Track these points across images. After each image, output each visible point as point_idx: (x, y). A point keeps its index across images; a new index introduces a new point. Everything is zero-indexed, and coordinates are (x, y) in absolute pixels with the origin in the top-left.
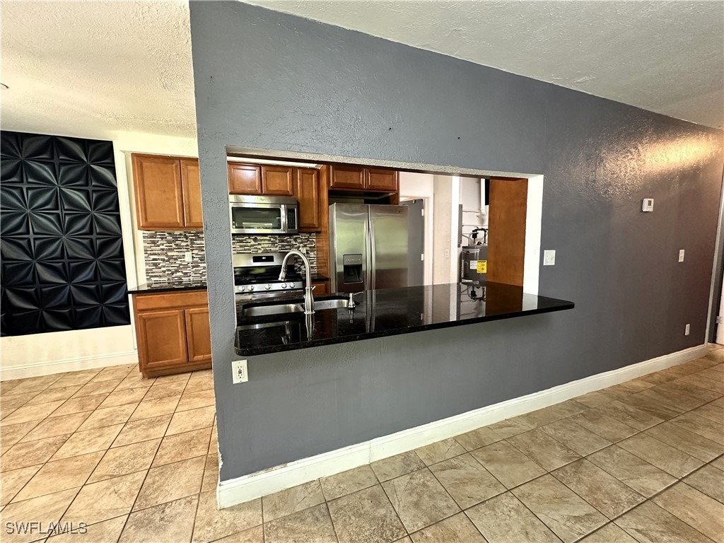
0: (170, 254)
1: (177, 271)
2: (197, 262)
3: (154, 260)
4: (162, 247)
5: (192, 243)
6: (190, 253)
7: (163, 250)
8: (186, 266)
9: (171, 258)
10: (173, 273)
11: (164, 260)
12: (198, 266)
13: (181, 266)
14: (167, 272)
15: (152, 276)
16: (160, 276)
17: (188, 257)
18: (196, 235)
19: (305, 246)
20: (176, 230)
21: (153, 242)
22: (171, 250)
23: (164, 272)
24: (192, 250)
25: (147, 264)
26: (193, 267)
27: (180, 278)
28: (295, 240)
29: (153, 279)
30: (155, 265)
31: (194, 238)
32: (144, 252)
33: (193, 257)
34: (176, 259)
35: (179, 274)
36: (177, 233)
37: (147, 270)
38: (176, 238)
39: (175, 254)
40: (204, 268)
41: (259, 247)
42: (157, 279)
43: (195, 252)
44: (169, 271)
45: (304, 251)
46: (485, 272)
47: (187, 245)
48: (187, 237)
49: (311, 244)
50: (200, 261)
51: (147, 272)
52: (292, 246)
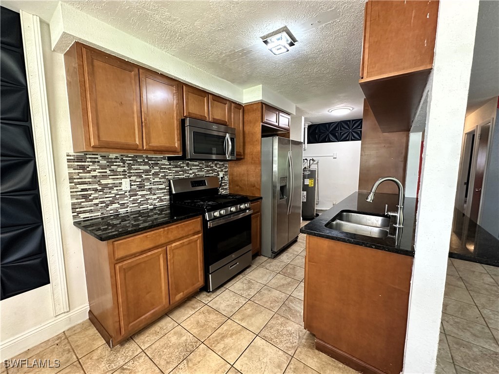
0: (103, 182)
1: (112, 203)
2: (135, 190)
3: (83, 190)
4: (93, 173)
5: (130, 169)
6: (128, 180)
7: (95, 177)
8: (123, 196)
9: (105, 186)
10: (107, 206)
11: (96, 190)
12: (136, 195)
13: (117, 196)
14: (100, 205)
15: (80, 213)
16: (91, 211)
17: (126, 185)
18: (134, 159)
20: (113, 153)
21: (83, 168)
22: (105, 177)
23: (97, 205)
24: (130, 177)
25: (72, 197)
26: (131, 196)
27: (116, 210)
29: (82, 216)
30: (85, 197)
31: (131, 162)
32: (68, 181)
33: (131, 185)
34: (111, 188)
35: (115, 206)
36: (112, 156)
37: (73, 204)
38: (111, 162)
39: (110, 181)
40: (143, 196)
41: (191, 172)
42: (87, 215)
43: (133, 178)
44: (102, 202)
45: (221, 175)
46: (313, 185)
47: (124, 171)
48: (123, 161)
49: (225, 168)
50: (138, 189)
51: (74, 207)
52: (214, 170)
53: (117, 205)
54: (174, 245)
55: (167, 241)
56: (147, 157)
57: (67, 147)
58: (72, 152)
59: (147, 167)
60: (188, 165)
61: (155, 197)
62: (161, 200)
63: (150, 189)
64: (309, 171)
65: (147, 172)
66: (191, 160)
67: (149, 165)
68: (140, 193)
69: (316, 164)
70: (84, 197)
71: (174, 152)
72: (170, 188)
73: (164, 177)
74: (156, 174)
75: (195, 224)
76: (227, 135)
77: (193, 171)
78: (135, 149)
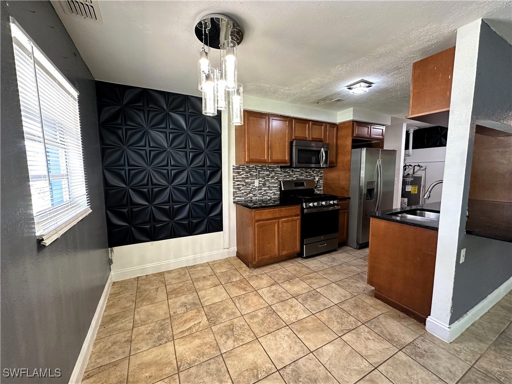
0: (247, 181)
1: (250, 193)
3: (238, 185)
4: (243, 176)
5: (259, 173)
6: (258, 180)
7: (243, 178)
8: (255, 190)
9: (247, 183)
10: (247, 195)
11: (243, 185)
12: (261, 189)
13: (252, 190)
15: (236, 197)
16: (240, 197)
18: (261, 167)
19: (318, 176)
20: (252, 164)
21: (238, 173)
22: (247, 178)
23: (243, 193)
24: (259, 178)
25: (234, 188)
26: (259, 190)
27: (251, 197)
28: (313, 171)
29: (237, 198)
30: (238, 188)
31: (260, 169)
32: (232, 179)
33: (259, 183)
34: (250, 185)
35: (251, 195)
36: (251, 166)
38: (250, 170)
39: (249, 181)
40: (265, 190)
41: (294, 176)
42: (239, 198)
43: (260, 179)
44: (245, 192)
45: (317, 179)
46: (416, 192)
47: (256, 175)
48: (256, 169)
49: (321, 174)
50: (262, 186)
51: (234, 193)
52: (311, 175)
54: (283, 219)
55: (280, 216)
56: (268, 166)
57: (233, 163)
58: (235, 165)
59: (268, 173)
60: (292, 171)
61: (271, 192)
62: (275, 194)
63: (269, 187)
64: (412, 177)
65: (268, 175)
66: (295, 168)
67: (269, 171)
68: (263, 188)
69: (423, 170)
71: (285, 163)
72: (281, 187)
73: (277, 179)
74: (273, 177)
75: (296, 209)
76: (322, 149)
77: (296, 175)
78: (264, 162)
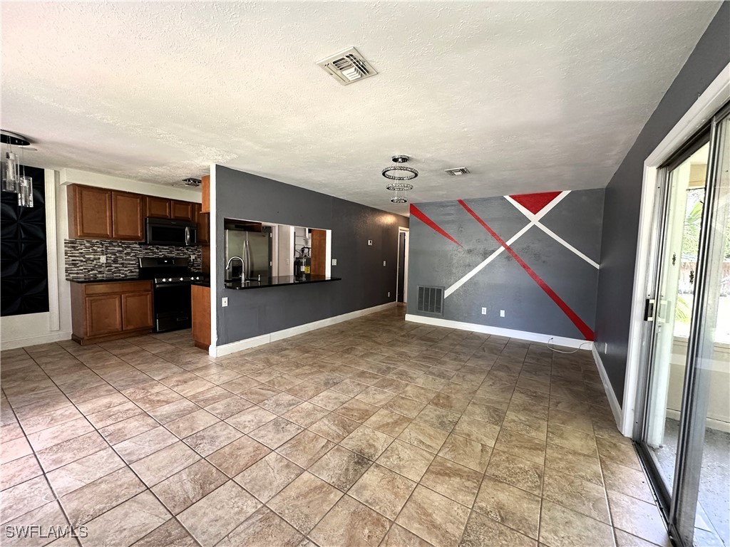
0: (87, 256)
1: (92, 270)
2: (110, 263)
3: (73, 260)
4: (81, 251)
5: (107, 249)
6: (105, 256)
7: (82, 253)
8: (101, 266)
9: (89, 259)
10: (89, 271)
11: (82, 261)
12: (111, 266)
13: (96, 266)
15: (70, 273)
16: (78, 273)
17: (103, 259)
18: (110, 243)
19: (194, 254)
20: (94, 239)
21: (73, 247)
22: (89, 253)
23: (82, 270)
24: (106, 254)
25: (66, 264)
26: (107, 267)
27: (95, 275)
28: (187, 250)
29: (72, 275)
31: (108, 245)
32: (64, 254)
33: (107, 260)
34: (93, 261)
35: (93, 272)
36: (94, 241)
37: (66, 268)
38: (93, 245)
39: (92, 256)
40: (116, 267)
41: (160, 253)
42: (75, 275)
43: (109, 255)
44: (85, 269)
45: (193, 257)
47: (103, 250)
48: (103, 245)
49: (198, 252)
50: (112, 263)
51: (67, 270)
52: (185, 254)
53: (96, 272)
56: (121, 242)
57: (65, 235)
58: (68, 238)
59: (121, 249)
60: (157, 248)
61: (127, 269)
62: (132, 272)
63: (122, 264)
65: (120, 252)
66: (150, 245)
67: (122, 247)
68: (113, 265)
70: (73, 264)
71: (137, 239)
72: (139, 265)
73: (135, 256)
74: (128, 254)
75: (148, 285)
76: (187, 228)
77: (163, 252)
78: (107, 237)
